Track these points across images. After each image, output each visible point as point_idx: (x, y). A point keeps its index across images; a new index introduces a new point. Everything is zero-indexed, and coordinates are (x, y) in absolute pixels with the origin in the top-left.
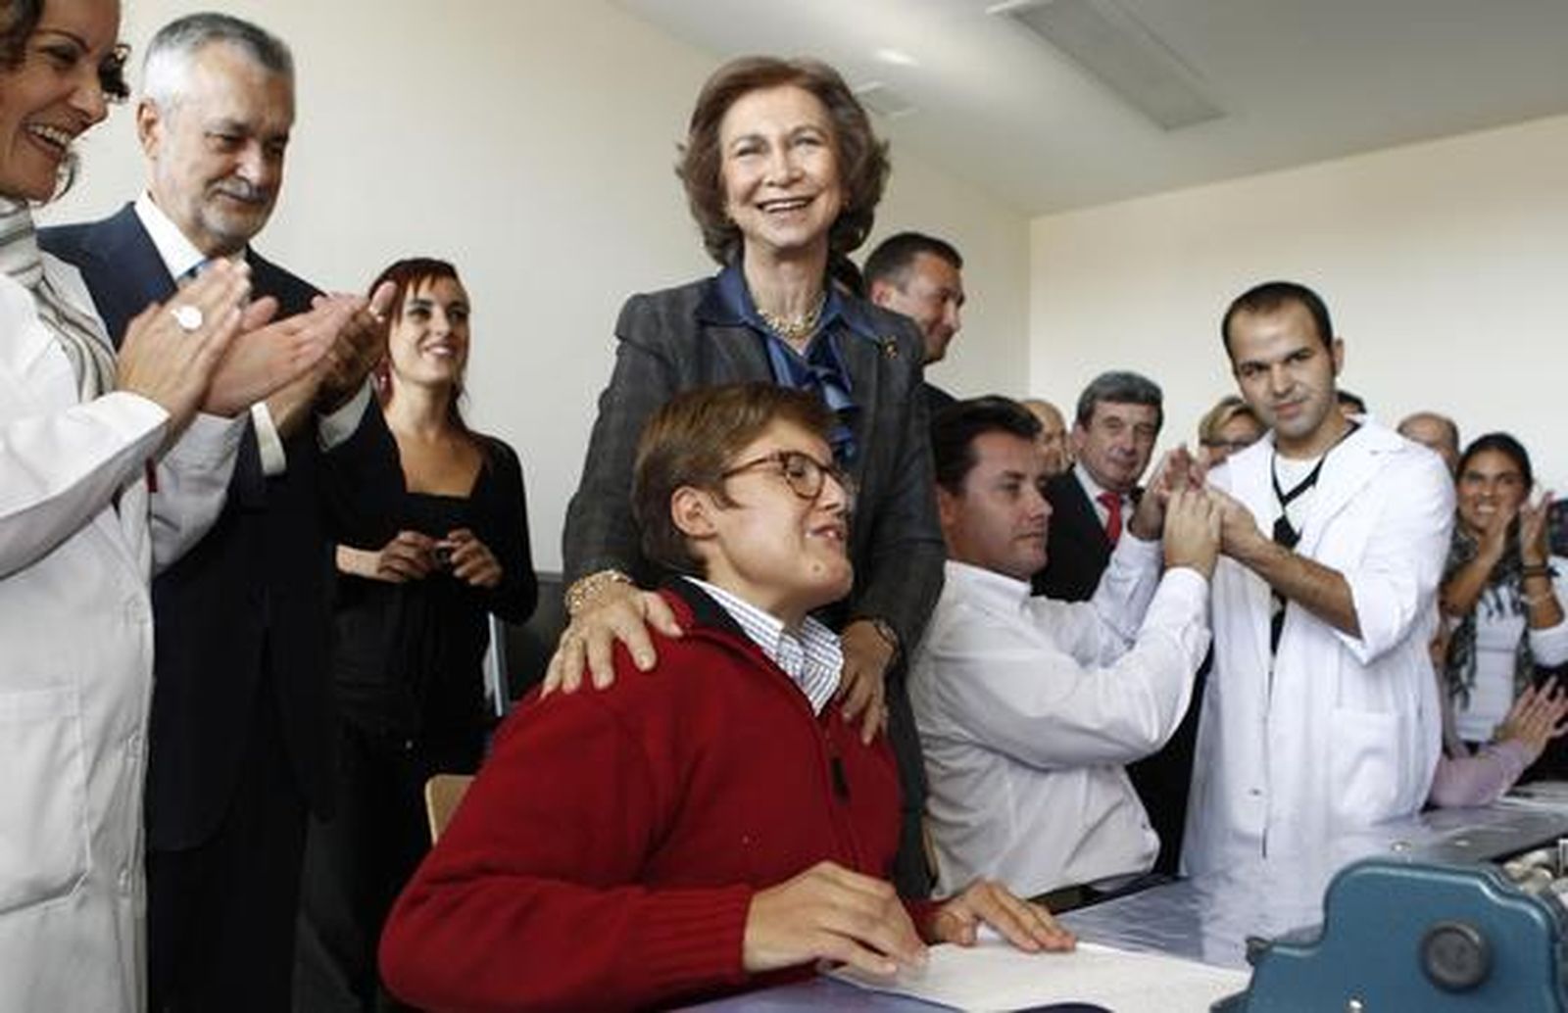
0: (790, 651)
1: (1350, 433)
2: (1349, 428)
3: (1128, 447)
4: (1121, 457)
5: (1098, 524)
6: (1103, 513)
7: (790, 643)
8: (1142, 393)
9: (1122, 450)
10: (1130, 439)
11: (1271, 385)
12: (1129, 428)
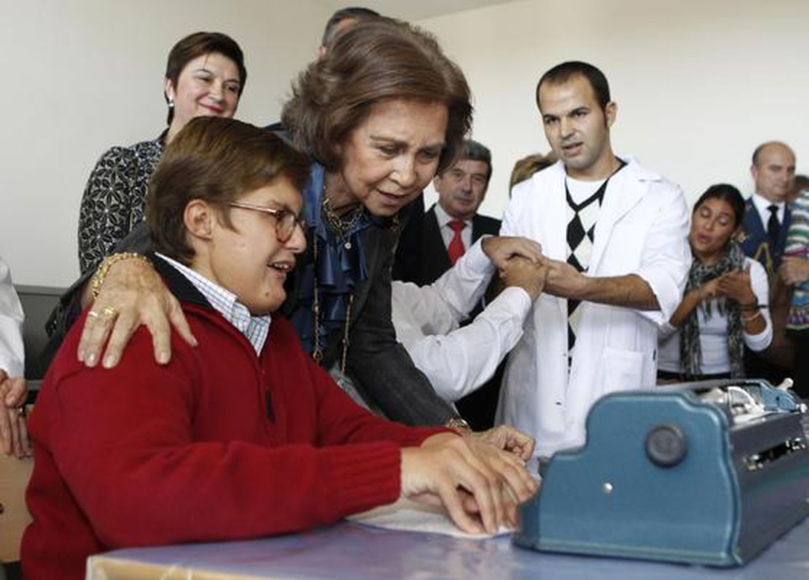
0: (241, 314)
1: (620, 169)
2: (618, 165)
3: (467, 188)
4: (462, 195)
5: (444, 247)
6: (448, 236)
7: (241, 308)
8: (476, 152)
9: (463, 191)
10: (468, 182)
11: (560, 130)
12: (468, 176)
